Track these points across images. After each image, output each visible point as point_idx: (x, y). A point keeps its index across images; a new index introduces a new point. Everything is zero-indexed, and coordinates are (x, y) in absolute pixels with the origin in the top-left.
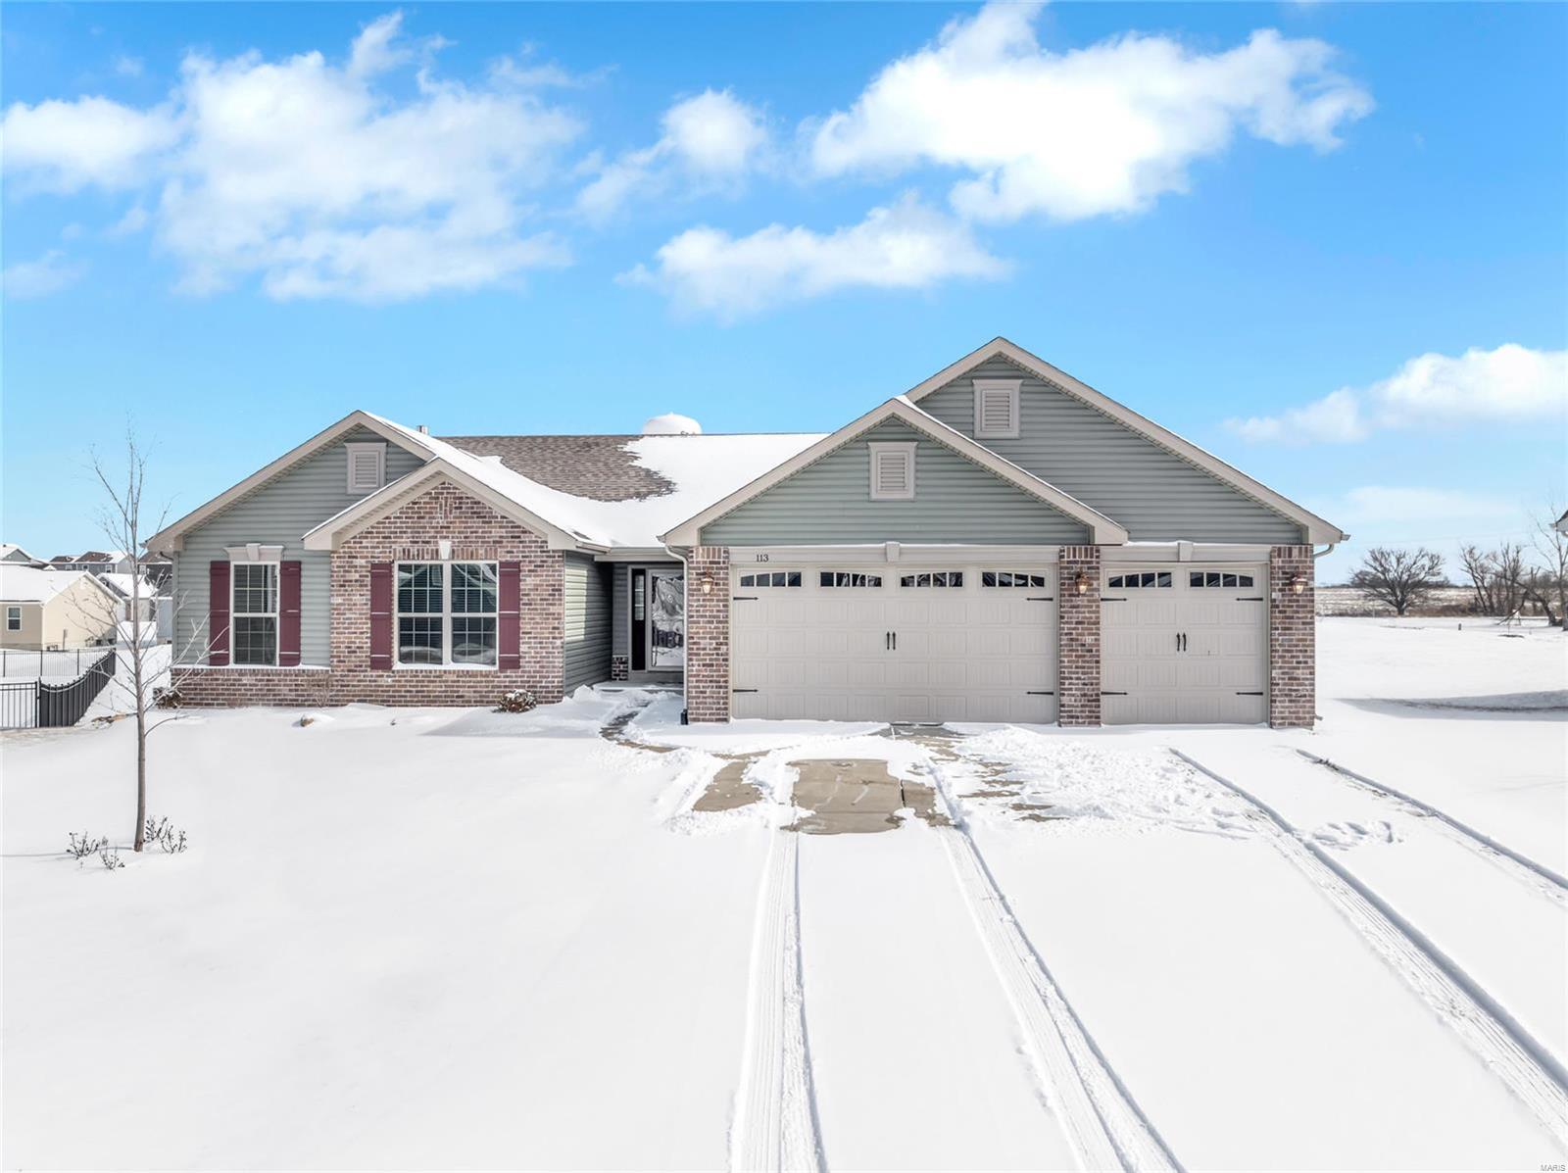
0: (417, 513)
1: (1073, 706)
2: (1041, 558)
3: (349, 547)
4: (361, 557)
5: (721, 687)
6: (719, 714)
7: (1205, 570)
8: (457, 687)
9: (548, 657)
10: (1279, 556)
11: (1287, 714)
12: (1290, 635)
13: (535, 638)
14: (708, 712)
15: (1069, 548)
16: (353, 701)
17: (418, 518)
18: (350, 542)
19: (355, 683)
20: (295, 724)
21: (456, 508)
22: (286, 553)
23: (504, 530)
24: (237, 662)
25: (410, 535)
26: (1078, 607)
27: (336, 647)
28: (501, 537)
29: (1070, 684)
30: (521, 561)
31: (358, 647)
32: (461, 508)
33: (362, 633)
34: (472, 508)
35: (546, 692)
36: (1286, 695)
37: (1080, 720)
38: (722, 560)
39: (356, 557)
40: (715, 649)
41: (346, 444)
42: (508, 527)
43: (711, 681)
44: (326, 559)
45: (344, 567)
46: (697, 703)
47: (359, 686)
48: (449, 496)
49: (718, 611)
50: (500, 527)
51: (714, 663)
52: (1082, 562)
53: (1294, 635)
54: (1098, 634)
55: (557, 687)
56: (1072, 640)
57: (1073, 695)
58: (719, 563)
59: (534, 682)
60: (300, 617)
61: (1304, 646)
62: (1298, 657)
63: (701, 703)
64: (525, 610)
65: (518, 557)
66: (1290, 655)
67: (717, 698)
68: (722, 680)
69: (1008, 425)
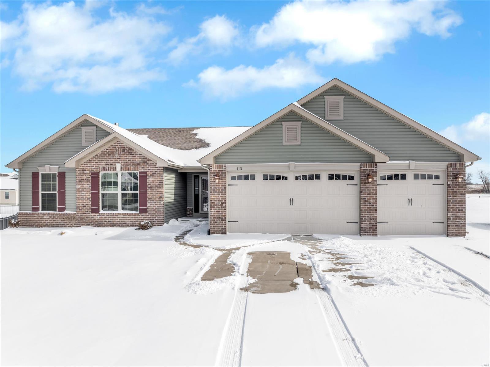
0: (108, 153)
1: (366, 228)
2: (352, 168)
3: (83, 166)
4: (87, 170)
5: (223, 220)
6: (222, 231)
7: (420, 172)
8: (124, 219)
9: (158, 208)
10: (451, 167)
11: (454, 231)
12: (456, 199)
13: (153, 201)
14: (218, 230)
15: (364, 164)
16: (85, 225)
17: (109, 155)
18: (83, 165)
19: (86, 218)
20: (58, 235)
21: (123, 151)
22: (60, 169)
23: (141, 159)
24: (42, 210)
25: (105, 162)
26: (368, 188)
27: (78, 204)
28: (139, 162)
29: (365, 219)
30: (147, 172)
31: (86, 205)
32: (124, 151)
33: (88, 199)
34: (129, 151)
35: (157, 222)
36: (454, 223)
37: (369, 234)
38: (223, 170)
39: (85, 170)
40: (221, 205)
41: (81, 127)
42: (142, 158)
43: (219, 218)
44: (74, 171)
45: (81, 174)
46: (214, 226)
47: (87, 219)
48: (120, 146)
49: (222, 190)
50: (139, 158)
51: (221, 210)
52: (370, 170)
53: (457, 199)
54: (376, 199)
55: (162, 220)
56: (365, 201)
57: (366, 223)
58: (222, 171)
59: (153, 218)
60: (65, 193)
61: (461, 203)
62: (459, 208)
64: (149, 190)
65: (146, 170)
66: (455, 207)
67: (222, 224)
68: (223, 217)
69: (339, 114)
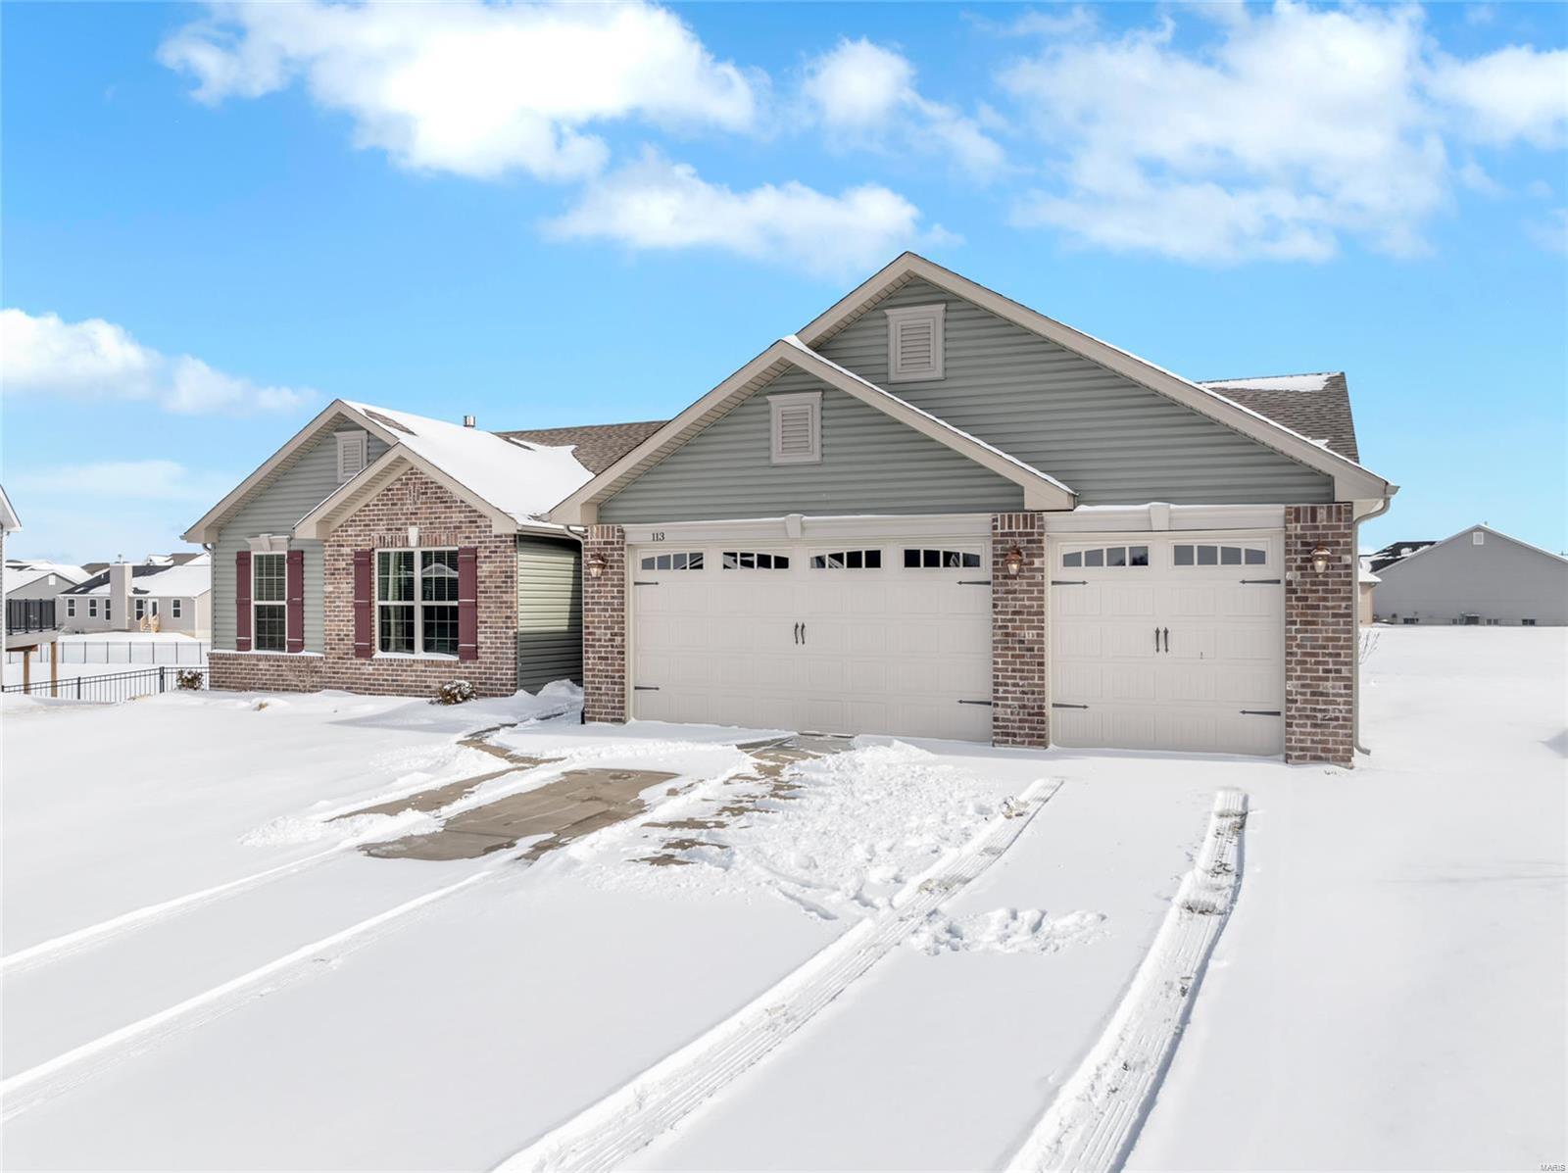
0: (391, 499)
1: (1008, 720)
2: (969, 532)
3: (338, 536)
4: (348, 546)
5: (615, 683)
6: (614, 714)
7: (1195, 541)
8: (425, 676)
9: (502, 648)
10: (1297, 520)
11: (1309, 744)
12: (1315, 631)
13: (490, 627)
14: (604, 711)
15: (1003, 517)
16: (340, 688)
17: (392, 504)
18: (337, 531)
19: (344, 671)
21: (423, 494)
22: (292, 542)
23: (462, 515)
24: (258, 647)
25: (385, 522)
26: (1015, 592)
27: (329, 635)
28: (461, 522)
29: (1005, 692)
30: (477, 548)
31: (345, 635)
32: (426, 493)
33: (348, 621)
34: (436, 493)
35: (501, 685)
36: (1308, 717)
37: (1018, 739)
38: (615, 540)
39: (343, 546)
40: (610, 640)
41: (336, 434)
42: (466, 512)
43: (606, 677)
44: (319, 549)
45: (333, 555)
46: (593, 700)
47: (346, 673)
48: (417, 481)
49: (613, 598)
50: (460, 512)
51: (609, 656)
52: (1020, 534)
53: (1321, 631)
54: (1043, 628)
55: (510, 679)
56: (1007, 635)
57: (1009, 706)
58: (613, 543)
59: (490, 674)
60: (303, 605)
61: (1334, 647)
62: (1327, 663)
63: (597, 701)
64: (481, 598)
65: (475, 542)
66: (1313, 660)
67: (612, 696)
68: (617, 675)
69: (929, 363)
